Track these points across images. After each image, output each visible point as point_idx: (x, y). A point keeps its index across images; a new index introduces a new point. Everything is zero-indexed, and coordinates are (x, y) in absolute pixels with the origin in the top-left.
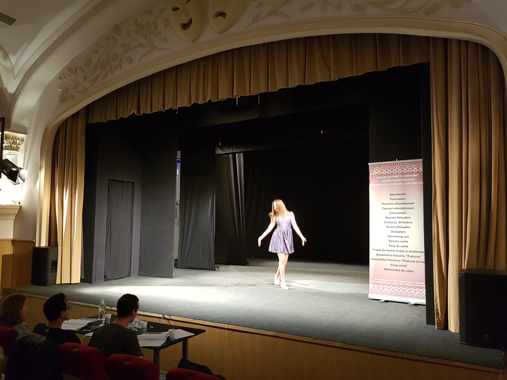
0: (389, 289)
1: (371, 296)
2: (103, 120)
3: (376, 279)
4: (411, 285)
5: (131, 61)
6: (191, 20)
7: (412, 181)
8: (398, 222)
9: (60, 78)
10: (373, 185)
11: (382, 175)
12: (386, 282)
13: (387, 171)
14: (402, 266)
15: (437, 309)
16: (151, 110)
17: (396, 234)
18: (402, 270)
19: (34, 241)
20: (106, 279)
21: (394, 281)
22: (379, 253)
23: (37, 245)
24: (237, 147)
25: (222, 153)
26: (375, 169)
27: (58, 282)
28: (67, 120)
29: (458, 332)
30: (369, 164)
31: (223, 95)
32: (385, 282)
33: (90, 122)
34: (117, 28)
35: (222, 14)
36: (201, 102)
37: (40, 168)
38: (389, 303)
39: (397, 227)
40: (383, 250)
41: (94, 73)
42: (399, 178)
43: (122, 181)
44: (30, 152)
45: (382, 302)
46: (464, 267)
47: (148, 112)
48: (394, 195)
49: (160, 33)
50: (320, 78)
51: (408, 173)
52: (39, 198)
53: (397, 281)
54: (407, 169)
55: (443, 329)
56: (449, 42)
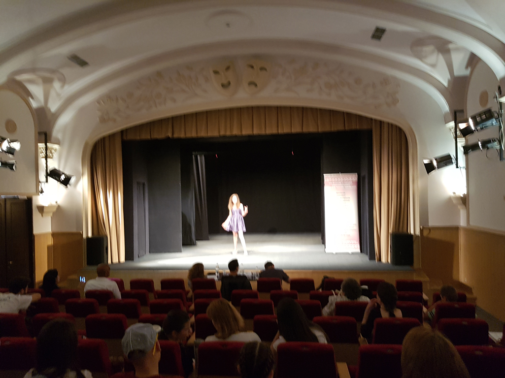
1: (327, 251)
6: (230, 83)
11: (332, 181)
13: (335, 179)
15: (376, 252)
19: (81, 232)
20: (138, 256)
23: (84, 236)
26: (328, 178)
28: (104, 138)
30: (324, 175)
34: (159, 74)
35: (254, 84)
41: (137, 104)
42: (341, 183)
45: (334, 254)
48: (339, 193)
49: (200, 85)
52: (83, 199)
54: (346, 179)
55: (379, 262)
56: (382, 123)
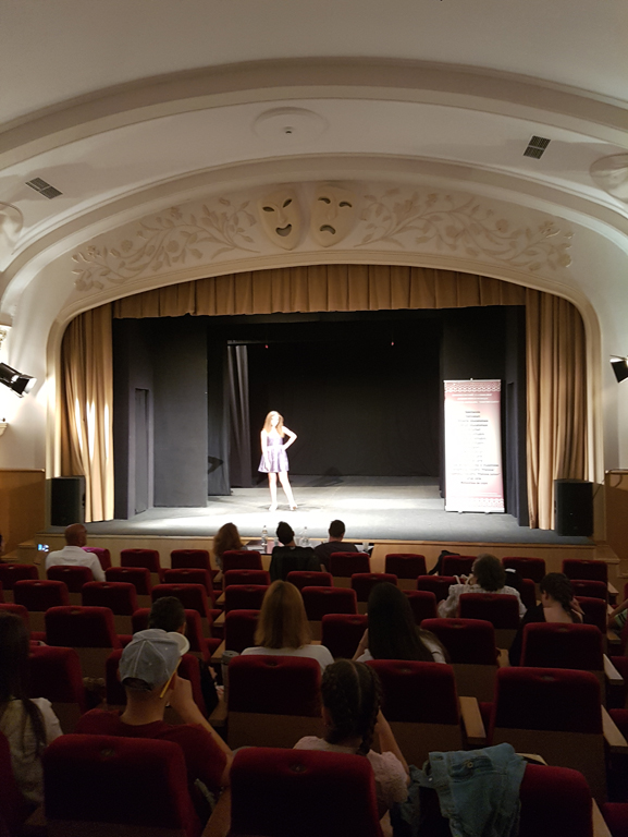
1: (448, 509)
2: (137, 317)
5: (199, 255)
6: (290, 227)
7: (486, 400)
11: (458, 393)
13: (462, 389)
14: (477, 479)
15: (531, 513)
16: (216, 313)
18: (477, 483)
19: (44, 470)
20: (136, 512)
23: (48, 477)
24: (239, 339)
26: (451, 387)
27: (88, 520)
30: (444, 381)
31: (314, 308)
33: (117, 317)
34: (175, 210)
35: (330, 229)
36: (285, 311)
38: (467, 513)
41: (137, 260)
42: (473, 397)
45: (460, 513)
48: (469, 412)
49: (243, 231)
50: (424, 305)
52: (48, 415)
54: (482, 389)
55: (534, 529)
56: (542, 295)
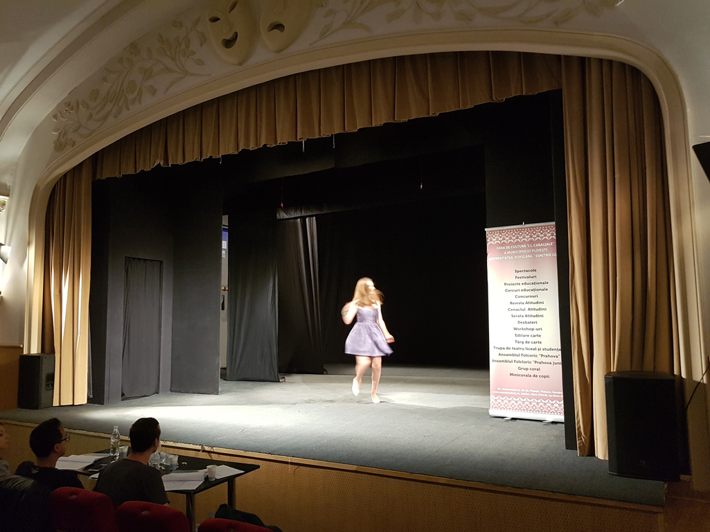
0: (516, 402)
1: (493, 412)
2: (117, 175)
3: (499, 389)
4: (546, 395)
6: (236, 35)
7: (545, 252)
8: (527, 309)
9: (55, 117)
10: (492, 259)
11: (503, 244)
12: (513, 392)
13: (511, 239)
14: (533, 369)
15: (579, 428)
16: (184, 160)
17: (525, 326)
18: (534, 376)
19: (21, 346)
20: (124, 397)
21: (523, 390)
22: (502, 352)
23: (25, 352)
24: (307, 209)
25: (286, 216)
26: (494, 237)
27: (56, 403)
28: (65, 175)
29: (607, 459)
30: (486, 230)
31: (283, 138)
32: (511, 393)
33: (98, 177)
34: (134, 47)
35: (279, 27)
36: (252, 147)
37: (29, 244)
38: (518, 421)
39: (526, 316)
40: (508, 348)
41: (102, 109)
42: (527, 248)
43: (145, 260)
44: (15, 220)
45: (508, 420)
46: (614, 369)
47: (180, 162)
48: (520, 271)
50: (415, 113)
51: (539, 241)
52: (27, 287)
53: (527, 391)
54: (538, 236)
55: (588, 456)
56: (587, 62)
